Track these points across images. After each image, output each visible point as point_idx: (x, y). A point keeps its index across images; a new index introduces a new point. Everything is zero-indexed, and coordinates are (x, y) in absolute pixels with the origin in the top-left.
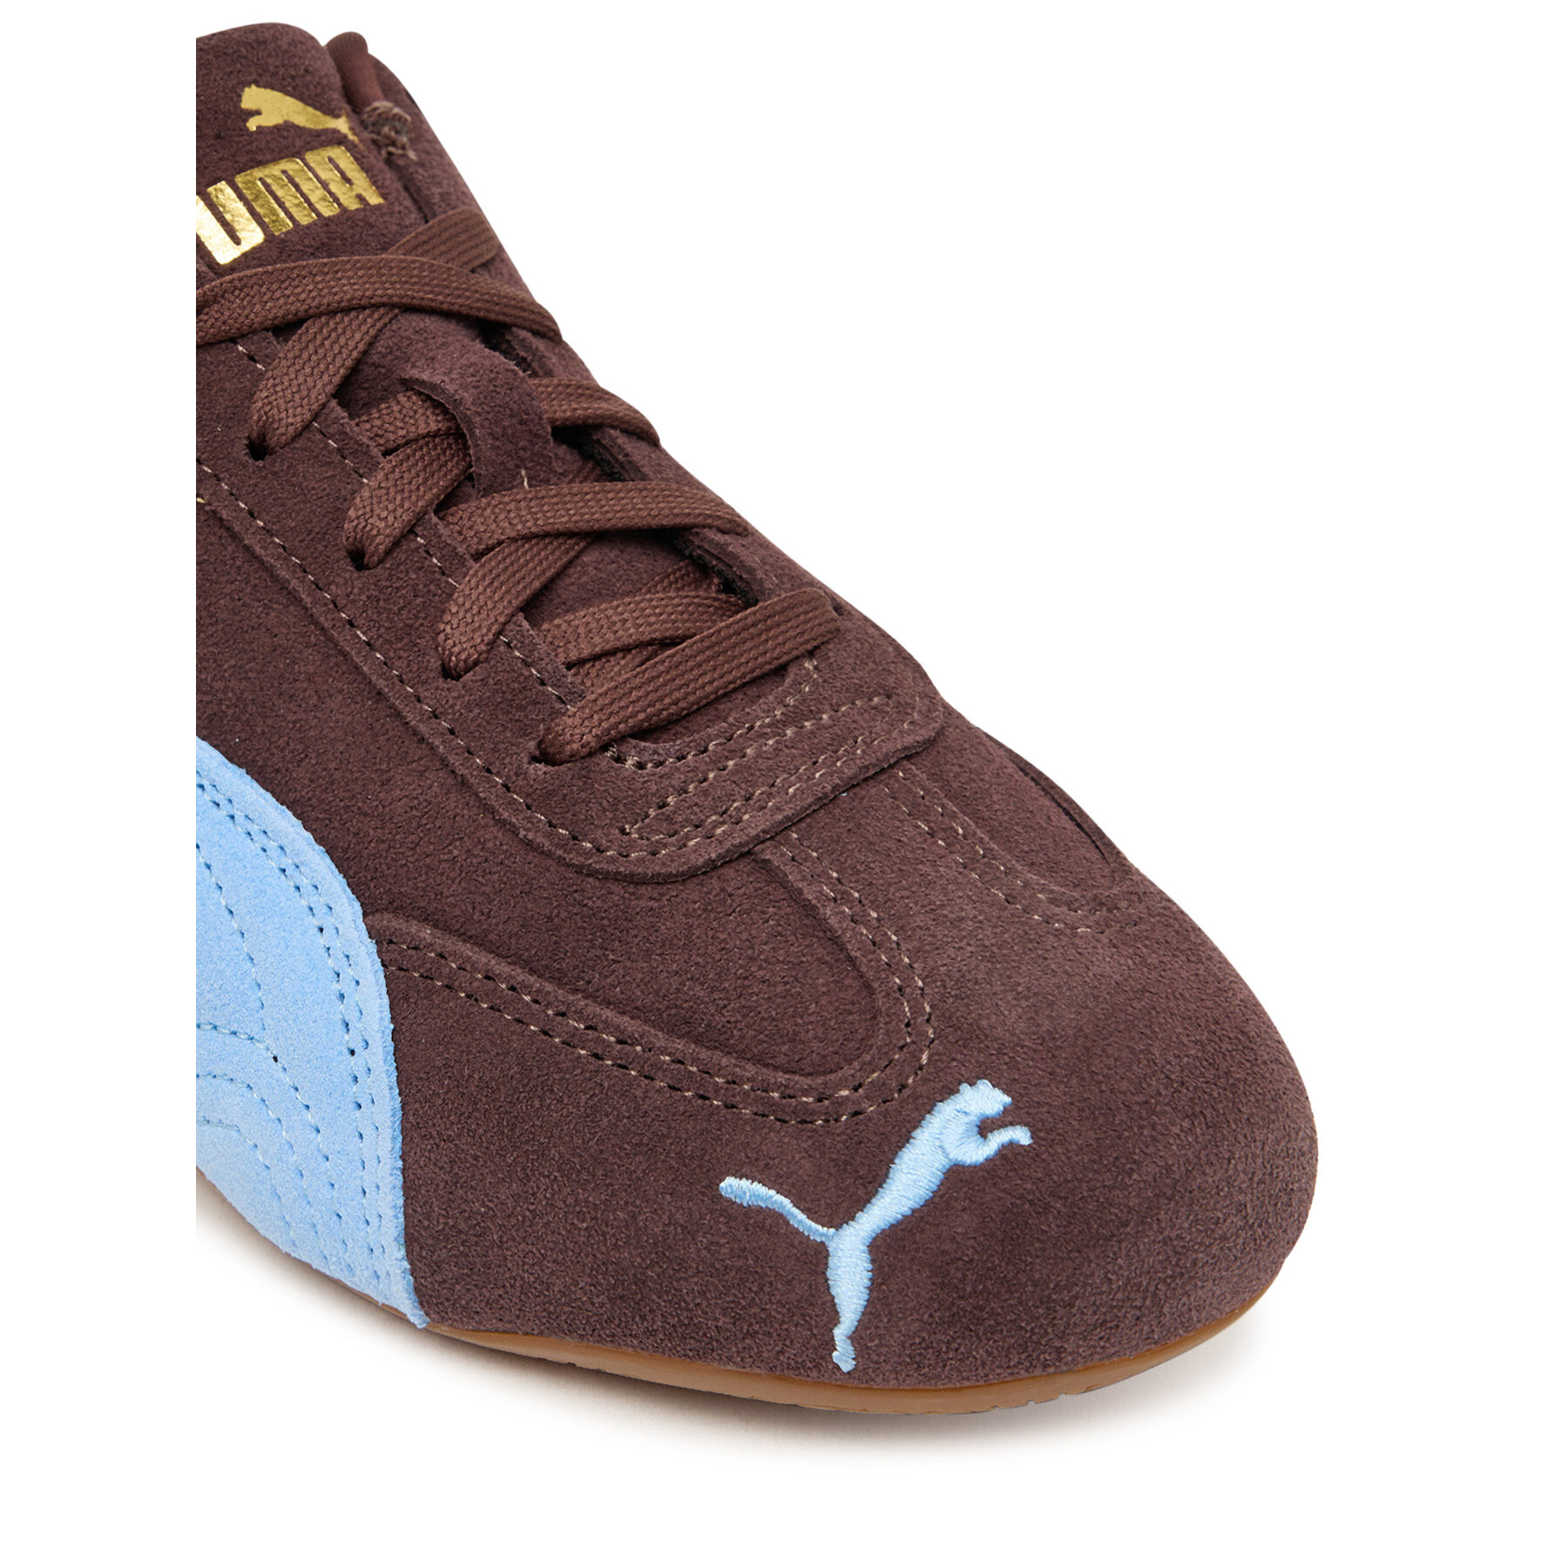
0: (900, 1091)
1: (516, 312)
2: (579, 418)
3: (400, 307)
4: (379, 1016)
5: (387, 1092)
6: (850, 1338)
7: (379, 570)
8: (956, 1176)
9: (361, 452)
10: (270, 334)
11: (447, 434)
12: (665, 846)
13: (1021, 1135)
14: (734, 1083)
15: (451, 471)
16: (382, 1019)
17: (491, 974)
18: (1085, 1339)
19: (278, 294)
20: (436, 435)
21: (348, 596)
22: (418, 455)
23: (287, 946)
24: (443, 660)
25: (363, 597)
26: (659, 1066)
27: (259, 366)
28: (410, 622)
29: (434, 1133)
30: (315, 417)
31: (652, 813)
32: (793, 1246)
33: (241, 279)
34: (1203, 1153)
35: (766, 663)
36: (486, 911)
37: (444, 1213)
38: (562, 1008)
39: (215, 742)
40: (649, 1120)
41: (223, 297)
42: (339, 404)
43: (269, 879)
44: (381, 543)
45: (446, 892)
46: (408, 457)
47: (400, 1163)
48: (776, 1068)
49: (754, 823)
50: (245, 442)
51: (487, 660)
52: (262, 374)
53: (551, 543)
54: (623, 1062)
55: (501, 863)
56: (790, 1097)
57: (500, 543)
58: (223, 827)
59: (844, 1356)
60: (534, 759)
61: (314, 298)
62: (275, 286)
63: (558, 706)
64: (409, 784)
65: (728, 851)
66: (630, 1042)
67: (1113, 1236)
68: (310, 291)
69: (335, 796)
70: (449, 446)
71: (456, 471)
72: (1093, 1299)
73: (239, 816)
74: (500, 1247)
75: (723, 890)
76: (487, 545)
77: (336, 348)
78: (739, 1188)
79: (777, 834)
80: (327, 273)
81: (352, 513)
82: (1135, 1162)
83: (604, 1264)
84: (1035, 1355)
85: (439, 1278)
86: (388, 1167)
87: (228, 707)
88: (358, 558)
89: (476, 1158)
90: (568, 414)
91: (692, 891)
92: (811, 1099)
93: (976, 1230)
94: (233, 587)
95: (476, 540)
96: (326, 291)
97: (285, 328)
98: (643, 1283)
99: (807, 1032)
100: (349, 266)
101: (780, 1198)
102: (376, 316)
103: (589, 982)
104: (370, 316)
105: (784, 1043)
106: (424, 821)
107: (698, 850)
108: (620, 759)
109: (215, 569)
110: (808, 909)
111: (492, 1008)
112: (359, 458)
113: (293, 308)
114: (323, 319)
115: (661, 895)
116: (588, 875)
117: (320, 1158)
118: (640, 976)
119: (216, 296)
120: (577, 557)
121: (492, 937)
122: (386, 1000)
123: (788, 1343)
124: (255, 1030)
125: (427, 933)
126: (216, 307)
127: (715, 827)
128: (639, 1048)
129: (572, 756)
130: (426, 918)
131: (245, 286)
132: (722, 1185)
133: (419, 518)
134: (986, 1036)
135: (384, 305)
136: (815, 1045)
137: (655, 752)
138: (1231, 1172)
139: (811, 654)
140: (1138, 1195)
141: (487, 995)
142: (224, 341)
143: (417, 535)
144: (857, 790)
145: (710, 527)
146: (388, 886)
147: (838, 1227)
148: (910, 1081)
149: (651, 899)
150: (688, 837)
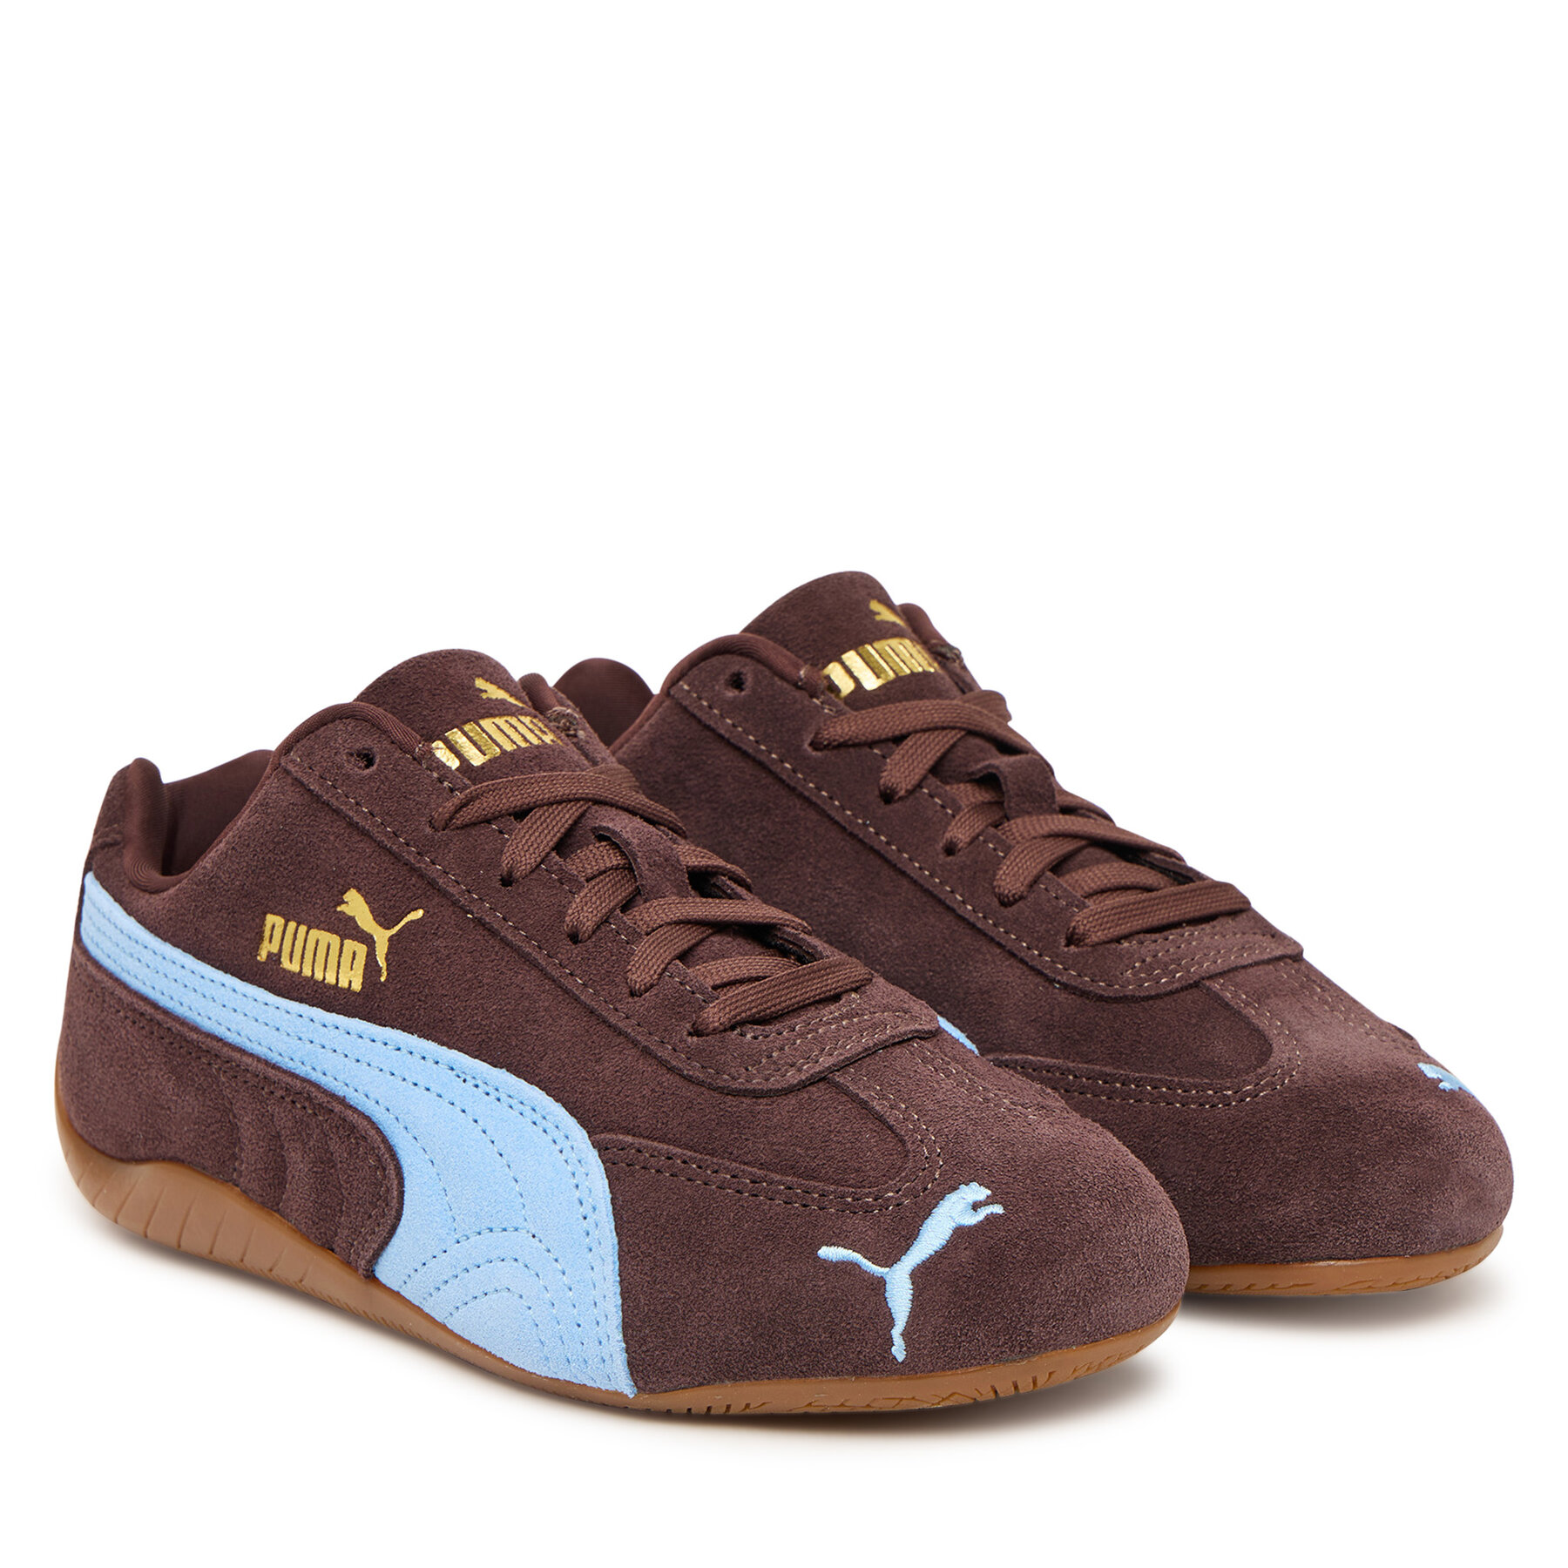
0: (923, 1192)
1: (660, 815)
2: (702, 867)
3: (592, 801)
4: (602, 1189)
5: (608, 1234)
6: (902, 1335)
7: (588, 943)
8: (960, 1233)
9: (573, 880)
10: (512, 817)
11: (624, 868)
12: (773, 1076)
13: (998, 1209)
14: (824, 1195)
15: (628, 888)
16: (604, 1191)
17: (670, 1155)
18: (1044, 1326)
19: (516, 793)
20: (617, 868)
21: (569, 959)
22: (607, 880)
23: (540, 1164)
24: (630, 987)
25: (579, 959)
26: (778, 1192)
27: (506, 836)
28: (609, 970)
29: (639, 1254)
30: (542, 862)
31: (764, 1061)
32: (865, 1281)
33: (493, 785)
34: (1109, 1219)
35: (827, 991)
36: (665, 1121)
37: (647, 1302)
38: (716, 1167)
39: (484, 1058)
40: (773, 1221)
41: (482, 795)
42: (557, 854)
43: (525, 1129)
44: (589, 925)
45: (639, 1116)
46: (602, 881)
47: (618, 1279)
48: (849, 1186)
49: (825, 1062)
50: (499, 877)
51: (657, 984)
52: (508, 840)
53: (692, 927)
54: (755, 1193)
55: (673, 1093)
56: (858, 1200)
57: (661, 926)
58: (493, 1106)
59: (899, 1351)
60: (690, 1034)
61: (539, 795)
62: (515, 788)
63: (703, 1004)
64: (613, 1059)
65: (812, 1075)
66: (758, 1180)
67: (1056, 1260)
68: (537, 791)
69: (567, 1073)
70: (626, 875)
71: (630, 889)
72: (1046, 1299)
73: (504, 1097)
74: (683, 1319)
75: (810, 1098)
76: (652, 927)
77: (554, 823)
78: (829, 1253)
79: (842, 1067)
80: (547, 781)
81: (570, 911)
82: (1067, 1221)
83: (749, 1314)
84: (1014, 1336)
85: (644, 1348)
86: (612, 1280)
87: (493, 1034)
88: (574, 938)
89: (667, 1263)
90: (696, 863)
91: (792, 1100)
92: (871, 1200)
93: (973, 1259)
94: (493, 964)
95: (645, 926)
96: (546, 791)
97: (521, 814)
98: (774, 1321)
99: (866, 1166)
100: (560, 777)
101: (855, 1254)
102: (578, 805)
103: (731, 1153)
104: (575, 805)
105: (853, 1173)
106: (624, 1078)
107: (792, 1077)
108: (743, 1035)
109: (481, 955)
110: (864, 1104)
111: (672, 1175)
112: (570, 884)
113: (527, 801)
114: (545, 808)
115: (773, 1102)
116: (727, 1094)
117: (567, 1290)
118: (762, 1146)
119: (478, 794)
120: (707, 937)
121: (670, 1136)
122: (606, 1181)
123: (864, 1344)
124: (519, 1222)
125: (629, 1139)
126: (478, 801)
127: (803, 1065)
128: (764, 1184)
129: (714, 1030)
130: (627, 1132)
131: (496, 788)
132: (819, 1252)
133: (612, 911)
134: (974, 1161)
135: (583, 799)
136: (871, 1173)
137: (763, 1030)
138: (1127, 1233)
139: (855, 990)
140: (1070, 1239)
141: (668, 1168)
142: (483, 822)
143: (611, 924)
144: (889, 1049)
145: (788, 926)
146: (603, 1118)
147: (890, 1266)
148: (929, 1186)
149: (766, 1105)
150: (787, 1071)
